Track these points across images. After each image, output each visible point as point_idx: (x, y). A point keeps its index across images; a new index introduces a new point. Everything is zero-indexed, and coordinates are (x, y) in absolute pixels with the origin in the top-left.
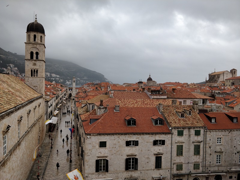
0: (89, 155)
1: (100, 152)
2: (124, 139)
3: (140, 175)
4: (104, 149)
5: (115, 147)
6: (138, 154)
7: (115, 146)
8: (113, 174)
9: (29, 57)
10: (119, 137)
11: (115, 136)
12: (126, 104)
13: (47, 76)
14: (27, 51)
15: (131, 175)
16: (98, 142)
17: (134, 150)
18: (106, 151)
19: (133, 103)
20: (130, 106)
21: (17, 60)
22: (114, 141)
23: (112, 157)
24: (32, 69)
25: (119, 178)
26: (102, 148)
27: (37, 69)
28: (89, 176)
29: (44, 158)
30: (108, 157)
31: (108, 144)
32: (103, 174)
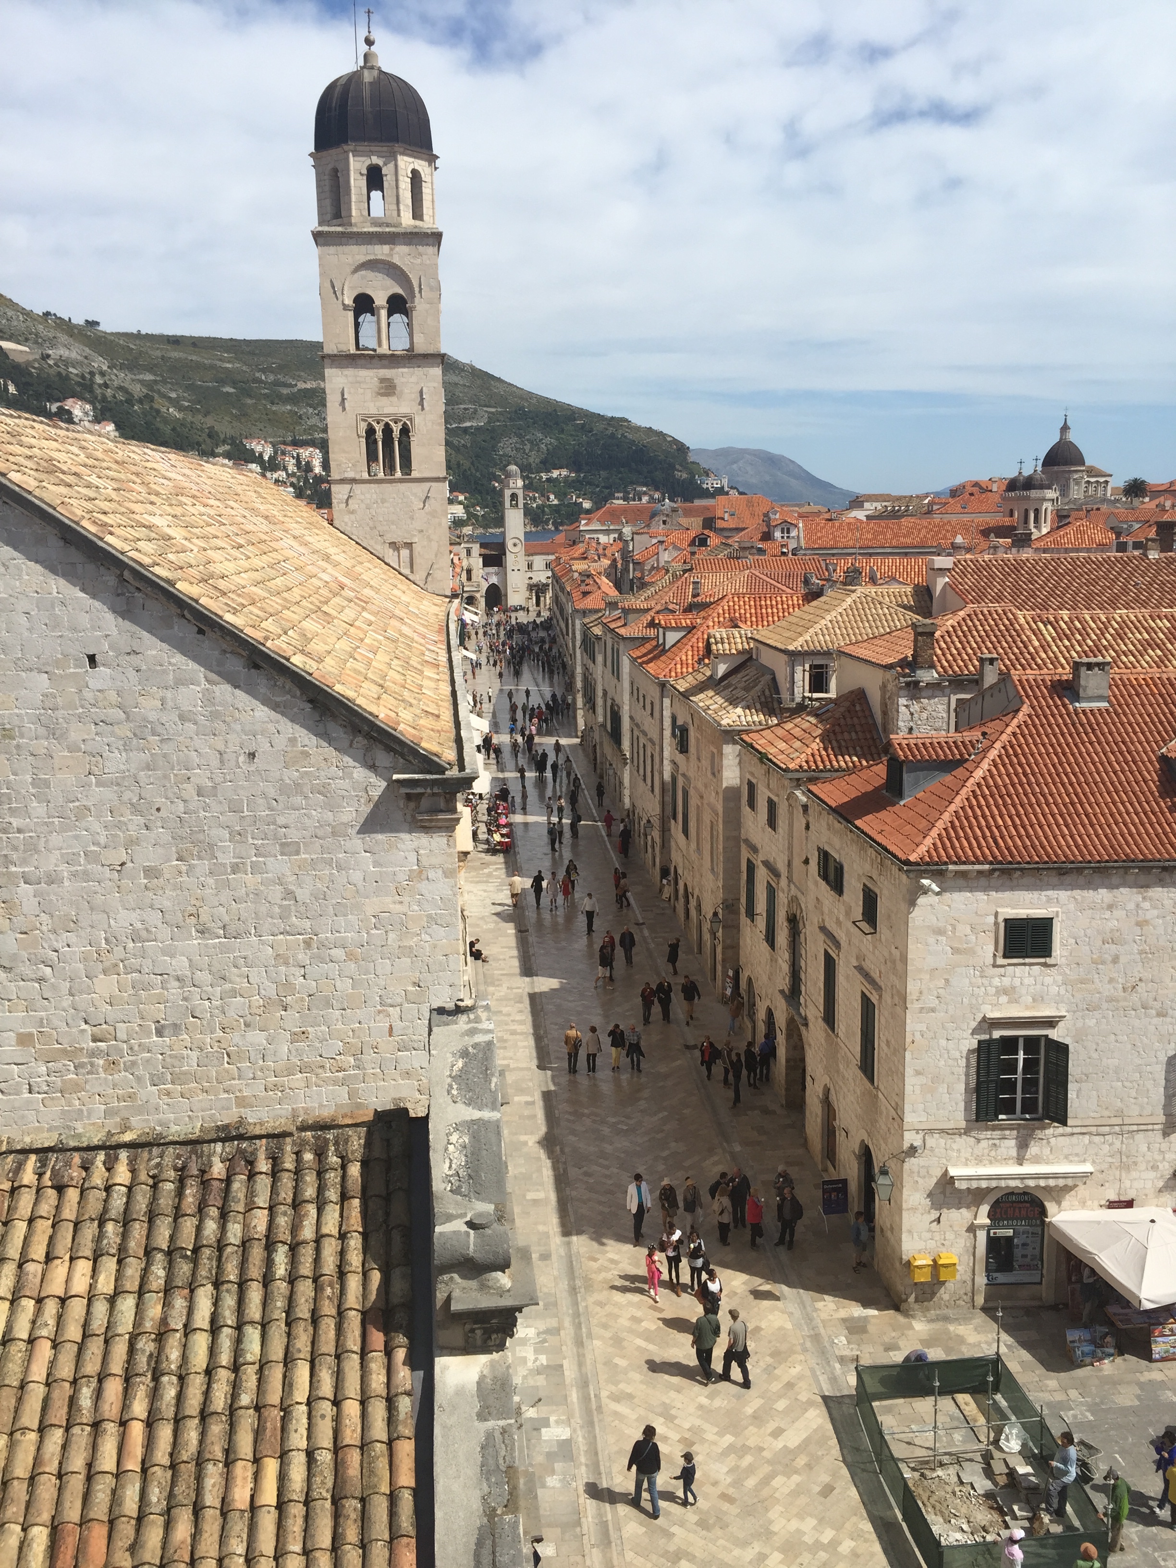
0: (933, 1010)
1: (1008, 992)
4: (1037, 971)
5: (1115, 960)
7: (1113, 949)
8: (1097, 1139)
9: (345, 334)
10: (1144, 889)
11: (1115, 881)
13: (309, 468)
14: (330, 289)
16: (991, 919)
18: (1048, 980)
19: (1146, 636)
20: (1132, 658)
21: (105, 368)
22: (1107, 914)
23: (1091, 1022)
24: (369, 424)
25: (1135, 1163)
26: (1024, 964)
27: (404, 419)
28: (928, 1146)
29: (509, 1015)
30: (1061, 1025)
31: (1061, 937)
32: (1023, 1133)
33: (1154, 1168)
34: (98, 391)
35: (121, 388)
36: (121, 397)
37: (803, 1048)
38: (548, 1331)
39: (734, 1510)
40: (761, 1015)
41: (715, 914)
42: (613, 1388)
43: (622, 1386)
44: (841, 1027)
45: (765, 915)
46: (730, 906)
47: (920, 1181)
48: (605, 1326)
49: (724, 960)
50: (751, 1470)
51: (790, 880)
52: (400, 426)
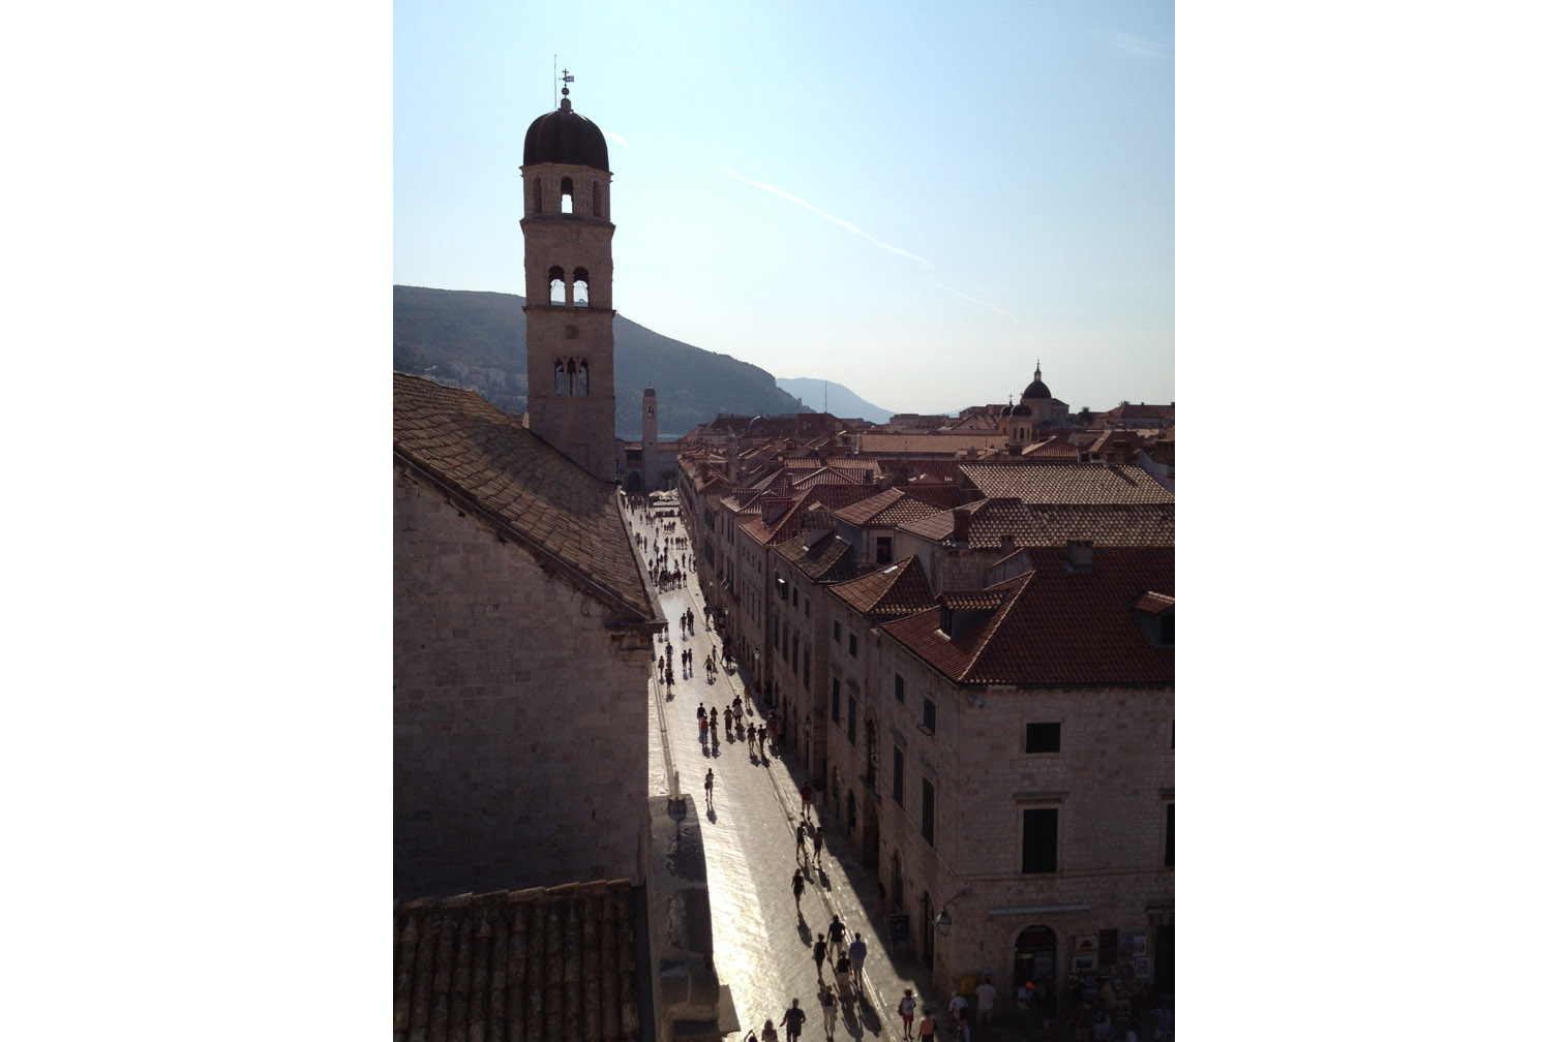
0: (976, 792)
1: (1030, 777)
2: (1146, 713)
4: (1049, 762)
5: (1104, 753)
7: (1101, 746)
9: (543, 294)
10: (1122, 703)
11: (1104, 694)
16: (1018, 725)
18: (1057, 769)
22: (1098, 720)
23: (1088, 800)
24: (558, 357)
25: (1119, 902)
26: (1040, 757)
27: (585, 355)
28: (974, 893)
30: (1066, 801)
31: (1066, 737)
32: (1040, 882)
33: (1132, 905)
37: (877, 819)
40: (844, 794)
41: (808, 718)
44: (908, 803)
45: (847, 719)
46: (820, 712)
47: (968, 920)
49: (815, 753)
51: (867, 694)
52: (581, 359)
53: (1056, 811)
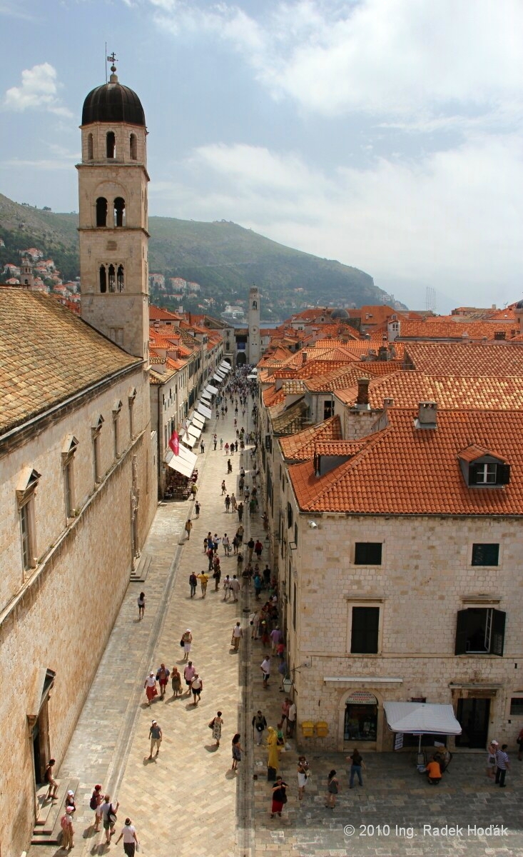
0: (315, 591)
1: (358, 582)
2: (451, 538)
3: (511, 676)
4: (373, 572)
5: (416, 567)
6: (506, 598)
7: (415, 562)
9: (91, 219)
10: (432, 529)
11: (417, 523)
12: (465, 397)
13: (158, 286)
14: (83, 196)
15: (476, 673)
16: (348, 543)
17: (494, 579)
18: (380, 577)
19: (493, 391)
20: (481, 403)
21: (51, 232)
22: (412, 542)
23: (404, 602)
24: (102, 265)
25: (427, 679)
26: (366, 568)
27: (121, 263)
28: (313, 664)
29: (154, 588)
30: (386, 602)
31: (386, 553)
32: (365, 660)
33: (438, 681)
34: (47, 245)
35: (59, 243)
36: (59, 247)
38: (108, 748)
39: (166, 841)
42: (130, 778)
43: (135, 777)
47: (309, 683)
48: (138, 748)
50: (184, 822)
52: (118, 266)
53: (377, 609)
